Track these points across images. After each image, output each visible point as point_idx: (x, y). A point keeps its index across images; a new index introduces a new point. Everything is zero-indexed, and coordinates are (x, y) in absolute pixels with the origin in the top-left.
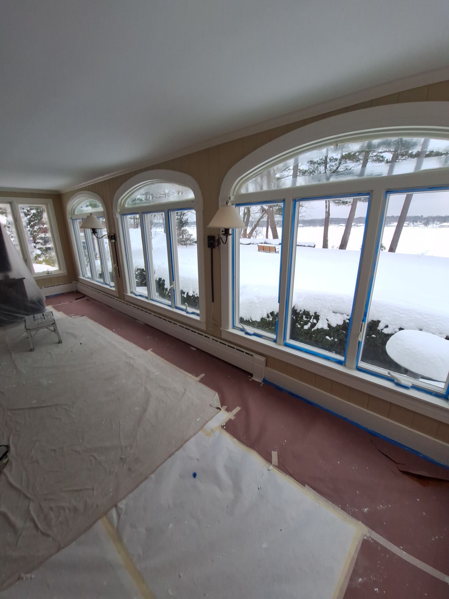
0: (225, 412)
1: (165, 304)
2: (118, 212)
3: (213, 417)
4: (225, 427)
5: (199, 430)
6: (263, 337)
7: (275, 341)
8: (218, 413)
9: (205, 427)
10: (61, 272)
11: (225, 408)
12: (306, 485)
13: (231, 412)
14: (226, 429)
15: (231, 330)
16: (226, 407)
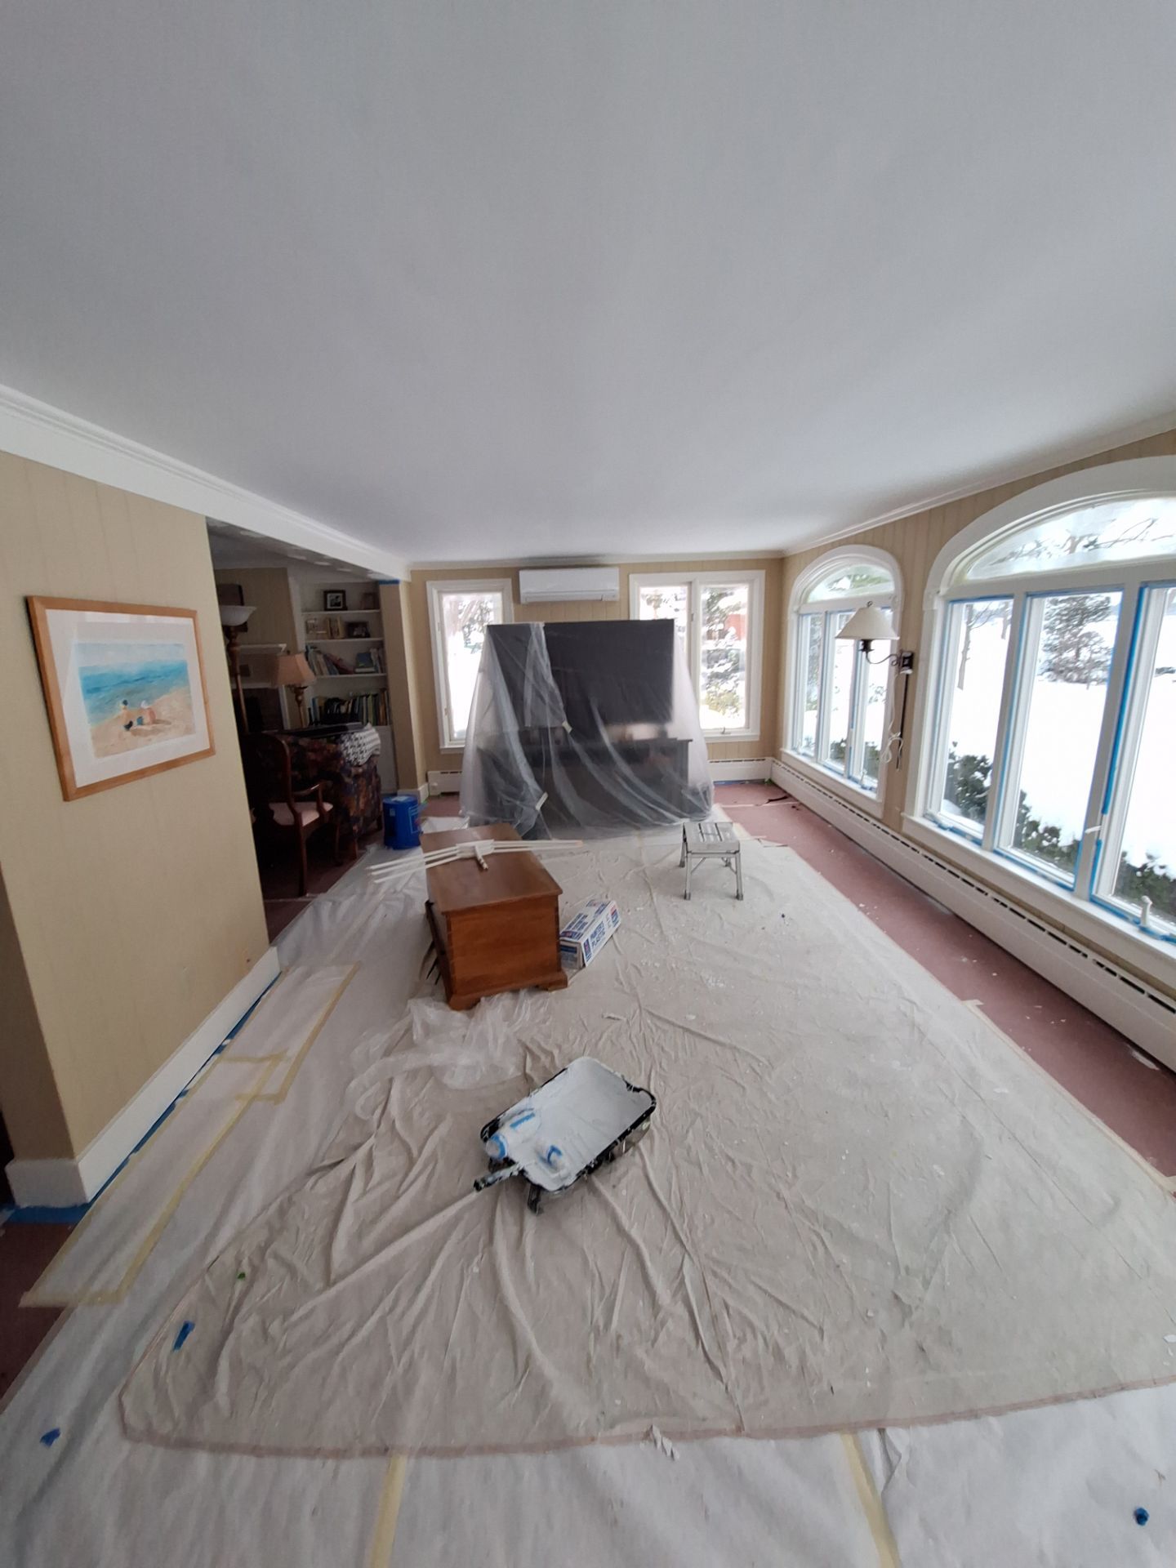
1: (1044, 877)
2: (941, 593)
10: (748, 733)
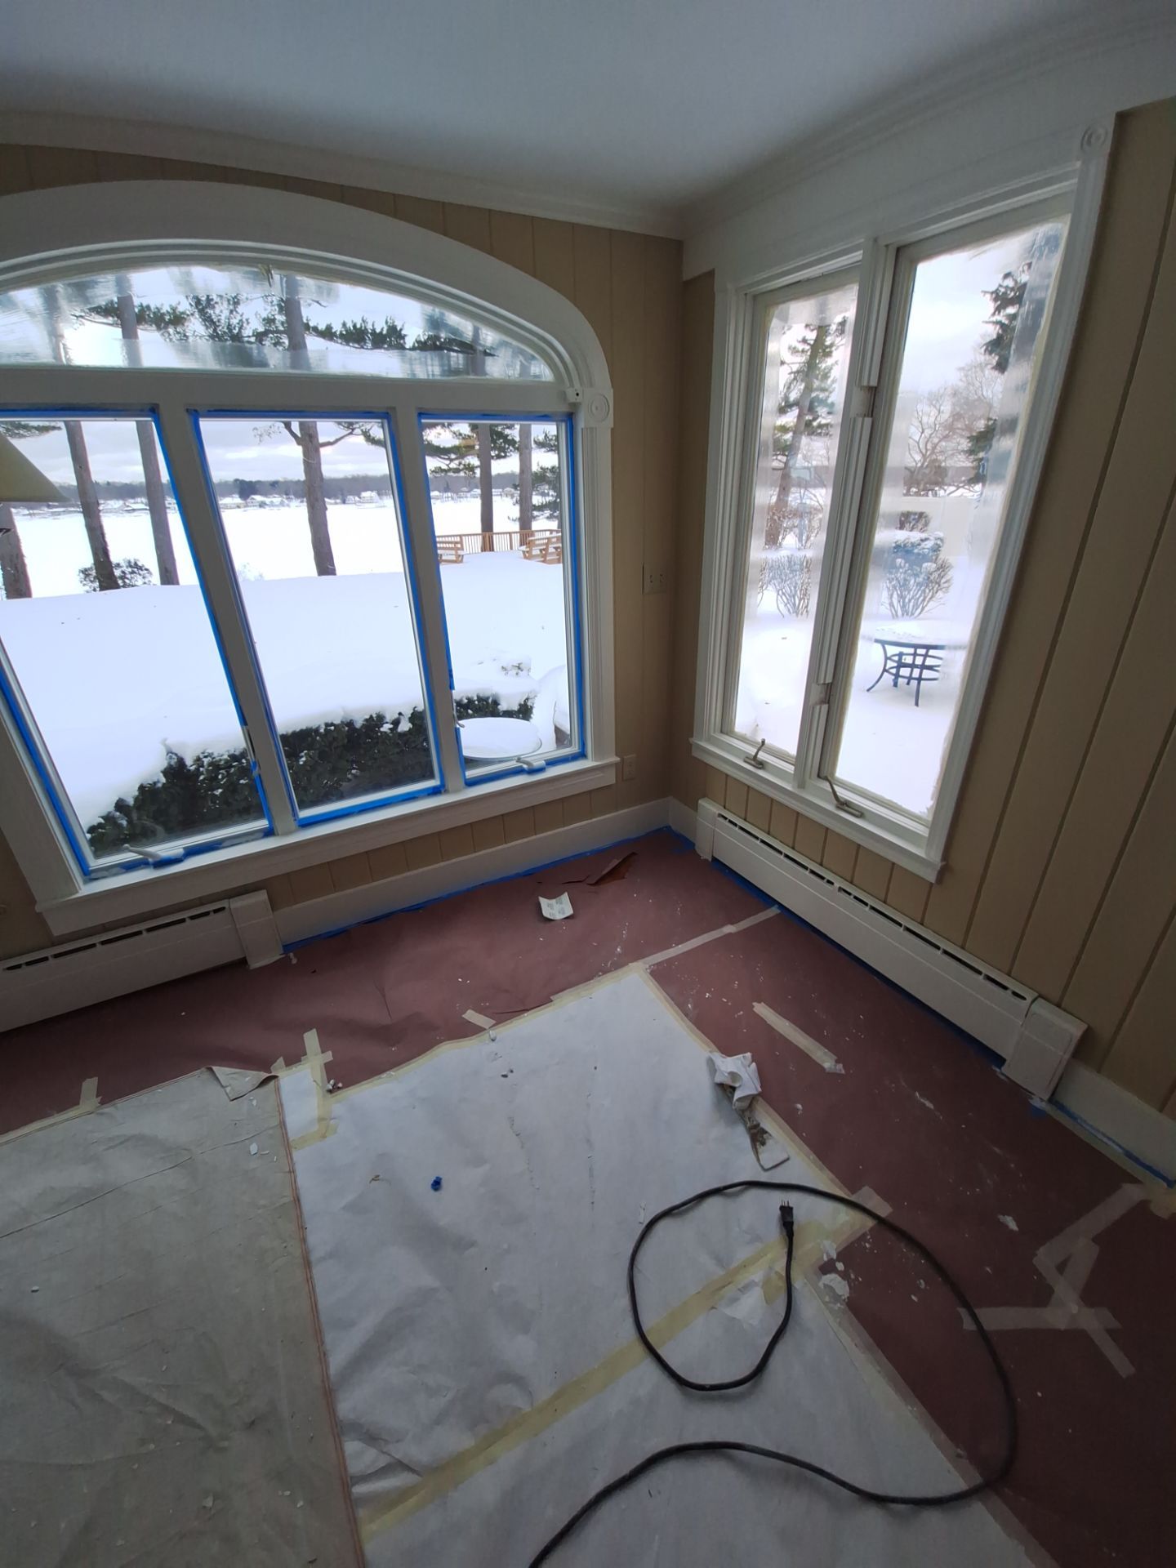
0: (294, 1069)
3: (280, 1106)
4: (340, 1085)
5: (289, 1155)
6: (224, 844)
7: (269, 833)
8: (278, 1090)
9: (292, 1136)
11: (283, 1063)
12: (552, 997)
13: (305, 1054)
14: (347, 1085)
15: (86, 890)
16: (281, 1061)
